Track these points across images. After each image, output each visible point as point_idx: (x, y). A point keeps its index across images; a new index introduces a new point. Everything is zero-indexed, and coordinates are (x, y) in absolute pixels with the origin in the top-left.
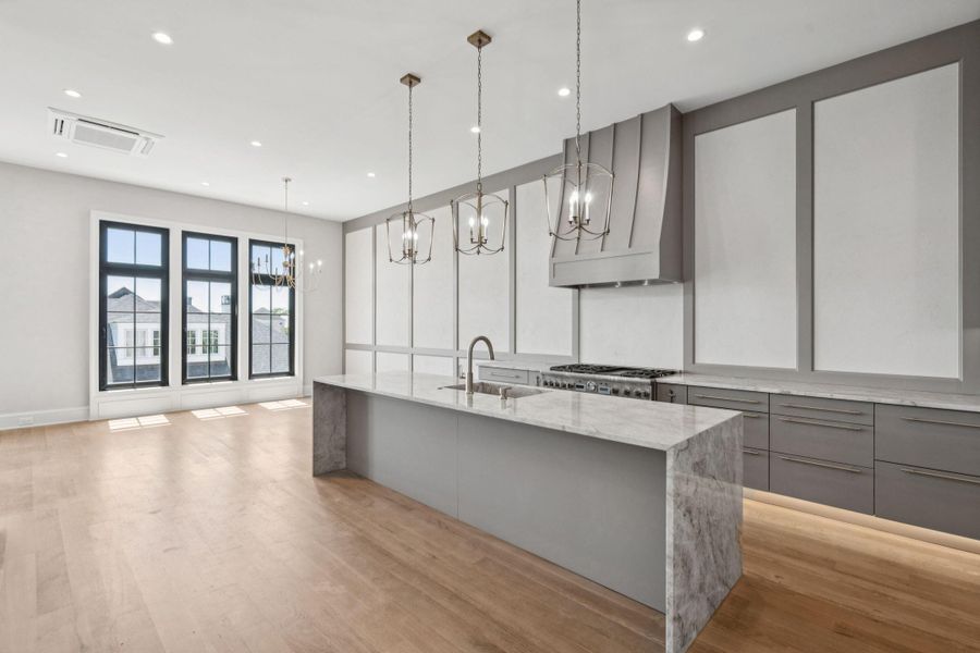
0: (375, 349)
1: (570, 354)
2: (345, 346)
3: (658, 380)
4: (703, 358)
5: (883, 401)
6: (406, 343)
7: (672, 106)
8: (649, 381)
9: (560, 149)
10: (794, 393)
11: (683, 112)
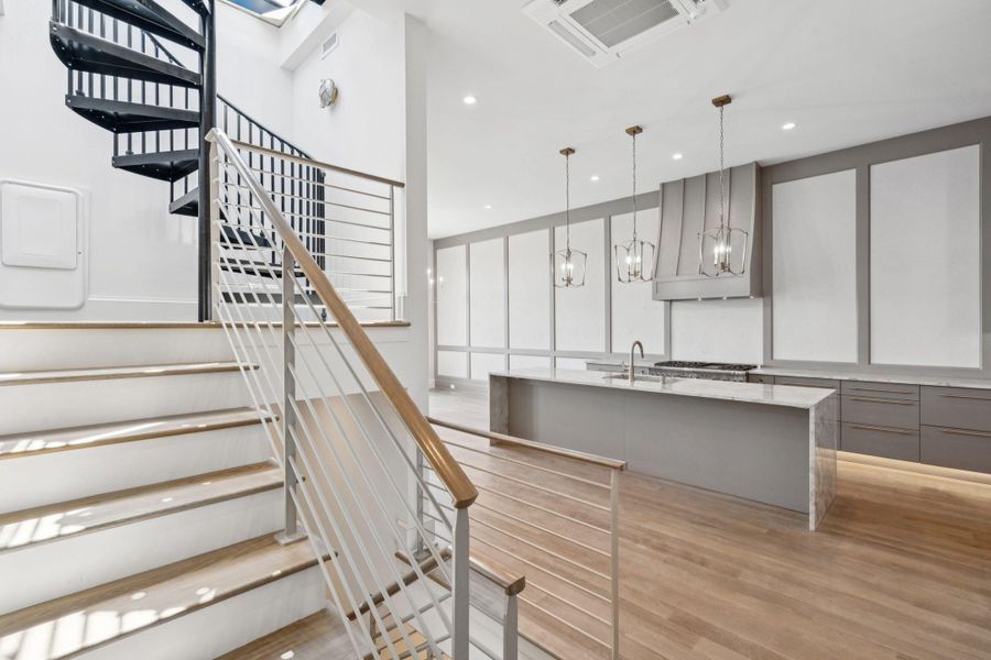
0: (469, 350)
1: (662, 353)
2: (437, 348)
3: (751, 372)
4: (779, 355)
5: (926, 383)
6: (502, 345)
7: (757, 163)
8: (744, 372)
9: (658, 188)
10: (860, 379)
11: (763, 166)
